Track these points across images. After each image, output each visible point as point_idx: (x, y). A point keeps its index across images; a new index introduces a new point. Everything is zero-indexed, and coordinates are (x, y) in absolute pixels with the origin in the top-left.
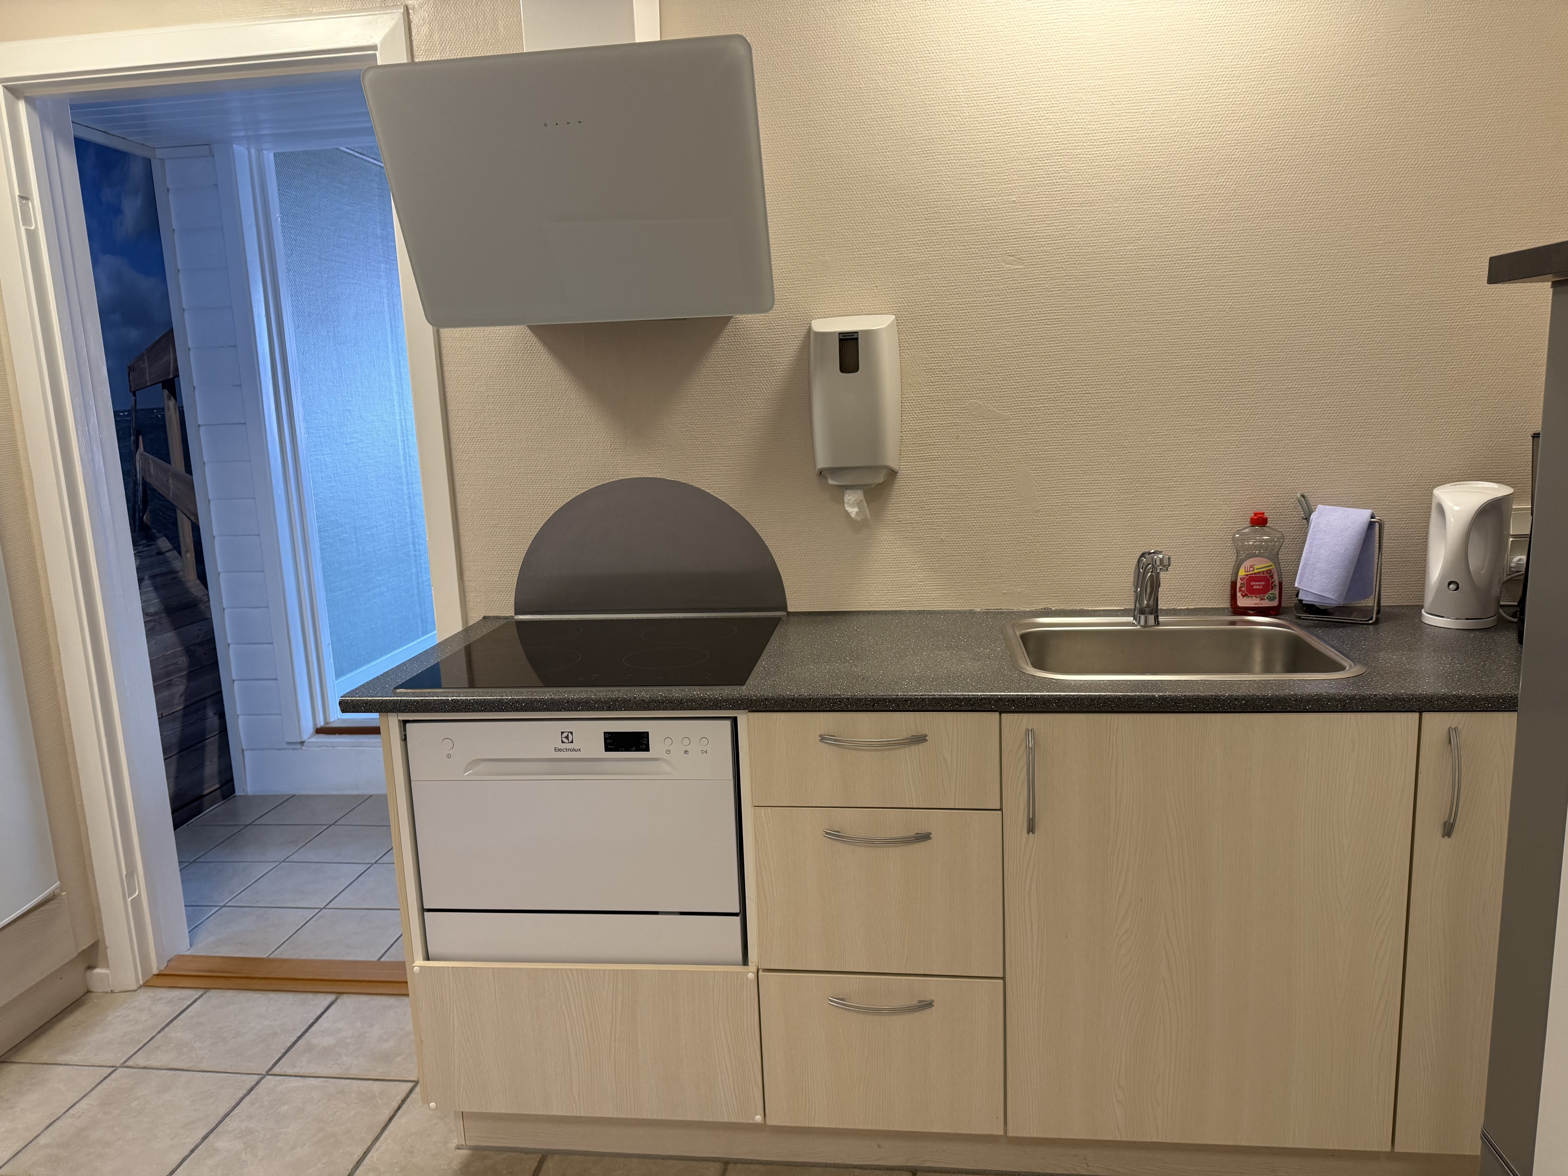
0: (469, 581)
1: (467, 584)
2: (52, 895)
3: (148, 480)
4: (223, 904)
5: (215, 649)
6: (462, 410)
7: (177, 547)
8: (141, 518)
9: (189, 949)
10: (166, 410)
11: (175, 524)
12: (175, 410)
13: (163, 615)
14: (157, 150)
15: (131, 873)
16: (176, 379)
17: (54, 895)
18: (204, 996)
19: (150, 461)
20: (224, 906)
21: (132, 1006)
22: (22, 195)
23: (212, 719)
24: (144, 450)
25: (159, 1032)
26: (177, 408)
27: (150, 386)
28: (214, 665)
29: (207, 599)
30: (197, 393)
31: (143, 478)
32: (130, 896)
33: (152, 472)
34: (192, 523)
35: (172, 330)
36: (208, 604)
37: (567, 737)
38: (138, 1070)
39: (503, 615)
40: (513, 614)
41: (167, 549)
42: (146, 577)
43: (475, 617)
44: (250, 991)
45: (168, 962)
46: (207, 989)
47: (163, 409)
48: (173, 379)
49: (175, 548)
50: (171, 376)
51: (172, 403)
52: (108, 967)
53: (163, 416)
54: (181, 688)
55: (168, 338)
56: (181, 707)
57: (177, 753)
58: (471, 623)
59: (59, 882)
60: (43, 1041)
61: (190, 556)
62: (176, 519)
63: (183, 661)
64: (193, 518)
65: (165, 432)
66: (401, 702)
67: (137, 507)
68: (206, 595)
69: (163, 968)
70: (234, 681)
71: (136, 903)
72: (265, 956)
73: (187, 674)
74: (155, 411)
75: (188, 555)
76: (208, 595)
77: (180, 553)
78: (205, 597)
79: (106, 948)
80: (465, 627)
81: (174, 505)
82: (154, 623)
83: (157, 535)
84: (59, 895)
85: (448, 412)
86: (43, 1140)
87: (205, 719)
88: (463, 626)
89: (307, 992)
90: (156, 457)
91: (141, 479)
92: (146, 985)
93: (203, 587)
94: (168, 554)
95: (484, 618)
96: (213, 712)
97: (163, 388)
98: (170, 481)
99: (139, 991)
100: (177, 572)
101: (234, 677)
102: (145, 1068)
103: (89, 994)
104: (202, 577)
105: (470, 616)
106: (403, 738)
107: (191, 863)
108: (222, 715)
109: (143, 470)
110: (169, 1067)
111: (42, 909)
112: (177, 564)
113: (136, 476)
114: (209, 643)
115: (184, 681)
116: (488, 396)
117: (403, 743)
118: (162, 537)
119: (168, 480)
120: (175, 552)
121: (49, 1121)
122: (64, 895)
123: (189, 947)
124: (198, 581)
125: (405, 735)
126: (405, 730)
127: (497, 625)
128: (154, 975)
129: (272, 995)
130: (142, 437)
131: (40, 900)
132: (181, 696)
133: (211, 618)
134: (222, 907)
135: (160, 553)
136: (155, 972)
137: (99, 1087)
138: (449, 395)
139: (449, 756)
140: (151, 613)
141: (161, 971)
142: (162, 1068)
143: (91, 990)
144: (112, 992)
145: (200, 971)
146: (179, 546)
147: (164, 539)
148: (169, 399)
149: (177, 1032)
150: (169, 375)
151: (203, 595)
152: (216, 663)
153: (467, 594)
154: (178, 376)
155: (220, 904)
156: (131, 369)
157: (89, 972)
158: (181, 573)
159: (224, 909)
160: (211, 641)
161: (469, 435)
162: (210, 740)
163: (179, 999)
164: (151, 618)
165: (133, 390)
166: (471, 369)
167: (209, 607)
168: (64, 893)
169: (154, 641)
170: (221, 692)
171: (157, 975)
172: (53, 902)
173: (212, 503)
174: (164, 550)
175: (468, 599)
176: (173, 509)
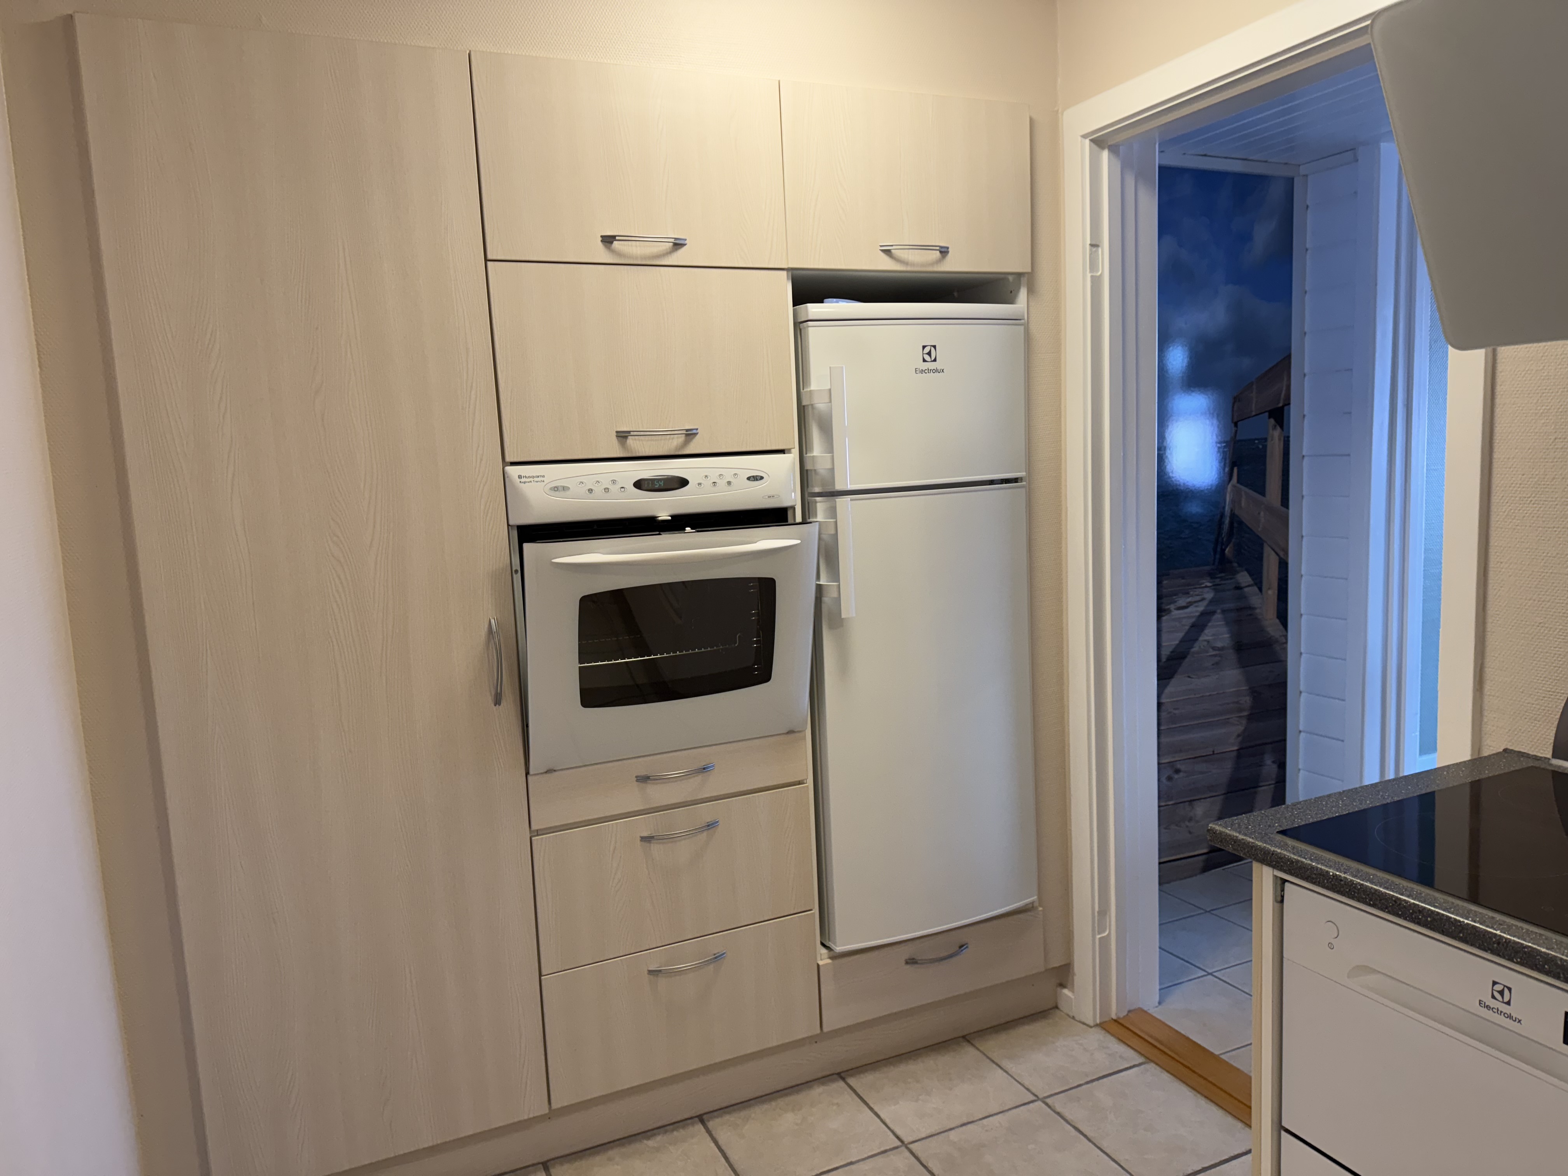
0: (1489, 695)
1: (1486, 699)
2: (1031, 906)
3: (1237, 512)
4: (1210, 971)
5: (1285, 694)
6: (1513, 458)
7: (1258, 583)
8: (1223, 551)
9: (1157, 1007)
10: (1269, 439)
11: (1260, 558)
12: (1280, 440)
13: (1231, 651)
14: (1301, 167)
15: (1103, 912)
16: (1286, 408)
17: (1033, 907)
18: (1143, 1067)
19: (1243, 493)
20: (1211, 974)
21: (1081, 1042)
22: (1094, 243)
23: (1269, 766)
24: (1238, 482)
25: (1087, 1083)
26: (1282, 439)
27: (1256, 415)
28: (1282, 710)
29: (1284, 641)
30: (1306, 422)
31: (1232, 511)
32: (1099, 934)
33: (1243, 504)
34: (1280, 559)
35: (1289, 357)
36: (1285, 645)
37: (1501, 993)
38: (1052, 1112)
39: (1535, 753)
40: (1549, 755)
41: (1247, 584)
42: (1219, 611)
43: (1493, 746)
44: (1185, 1085)
45: (1129, 1011)
46: (1149, 1060)
47: (1266, 440)
48: (1283, 407)
49: (1256, 584)
50: (1281, 405)
51: (1277, 433)
52: (1073, 992)
53: (1265, 447)
54: (1241, 728)
55: (1283, 366)
56: (1236, 748)
57: (1224, 794)
58: (1486, 753)
59: (1036, 897)
60: (1003, 1037)
61: (1272, 593)
62: (1262, 554)
63: (1247, 701)
64: (1281, 554)
65: (1264, 464)
66: (1273, 854)
67: (1220, 540)
68: (1284, 636)
69: (1122, 1016)
70: (1300, 732)
71: (1104, 942)
72: (1217, 1053)
73: (1248, 715)
74: (1256, 442)
75: (1270, 592)
76: (1286, 637)
77: (1260, 589)
78: (1283, 638)
79: (1074, 974)
80: (1476, 757)
81: (1260, 538)
82: (1219, 658)
83: (1238, 569)
84: (1037, 908)
85: (1494, 461)
86: (953, 1135)
87: (1261, 766)
88: (1472, 755)
89: (1239, 1119)
90: (1250, 489)
91: (1229, 511)
92: (1102, 1026)
93: (1281, 627)
94: (1246, 590)
95: (1505, 750)
96: (1273, 760)
97: (1269, 417)
98: (1262, 514)
99: (1093, 1029)
100: (1255, 608)
101: (1301, 728)
102: (1058, 1114)
103: (1057, 1010)
104: (1283, 616)
105: (1485, 743)
106: (1279, 899)
107: (1206, 912)
108: (1282, 766)
109: (1233, 501)
110: (1077, 1126)
111: (1015, 917)
112: (1255, 600)
113: (1224, 508)
114: (1279, 686)
115: (1244, 722)
116: (1556, 439)
117: (1278, 905)
118: (1242, 571)
119: (1259, 513)
120: (1255, 589)
121: (965, 1120)
122: (1040, 911)
123: (1157, 1004)
124: (1277, 621)
125: (1283, 897)
126: (1283, 890)
127: (1525, 765)
128: (1112, 1019)
129: (1203, 1102)
130: (1238, 468)
131: (1015, 908)
132: (1239, 736)
133: (1286, 661)
134: (1209, 974)
135: (1238, 588)
136: (1114, 1017)
137: (1014, 1111)
138: (1497, 437)
139: (1331, 946)
140: (1218, 647)
141: (1119, 1018)
142: (1071, 1123)
143: (1060, 1006)
144: (1073, 1018)
145: (1151, 1037)
146: (1261, 582)
147: (1245, 573)
148: (1274, 428)
149: (1101, 1092)
150: (1279, 403)
151: (1281, 636)
152: (1284, 709)
153: (1486, 713)
154: (1289, 404)
155: (1207, 970)
156: (1236, 399)
157: (1059, 989)
158: (1258, 611)
159: (1210, 977)
160: (1284, 685)
161: (1520, 493)
162: (1263, 788)
163: (1121, 1057)
164: (1217, 652)
165: (1235, 420)
166: (1535, 401)
167: (1285, 650)
168: (1041, 909)
169: (1217, 676)
170: (1285, 740)
171: (1115, 1021)
172: (1029, 913)
173: (1305, 539)
174: (1243, 585)
175: (1485, 720)
176: (1259, 543)
